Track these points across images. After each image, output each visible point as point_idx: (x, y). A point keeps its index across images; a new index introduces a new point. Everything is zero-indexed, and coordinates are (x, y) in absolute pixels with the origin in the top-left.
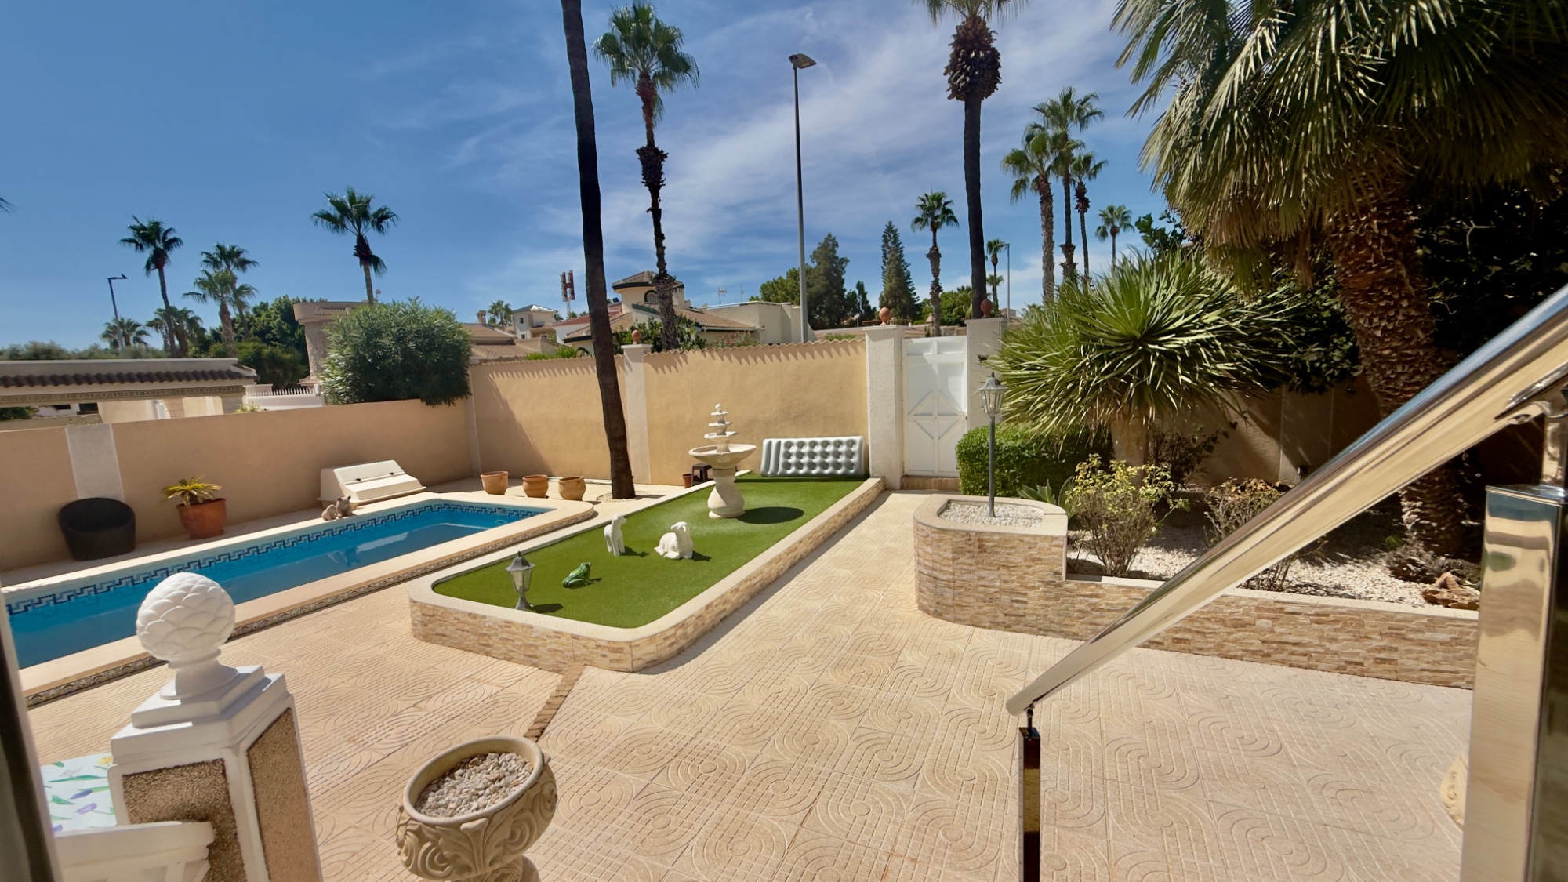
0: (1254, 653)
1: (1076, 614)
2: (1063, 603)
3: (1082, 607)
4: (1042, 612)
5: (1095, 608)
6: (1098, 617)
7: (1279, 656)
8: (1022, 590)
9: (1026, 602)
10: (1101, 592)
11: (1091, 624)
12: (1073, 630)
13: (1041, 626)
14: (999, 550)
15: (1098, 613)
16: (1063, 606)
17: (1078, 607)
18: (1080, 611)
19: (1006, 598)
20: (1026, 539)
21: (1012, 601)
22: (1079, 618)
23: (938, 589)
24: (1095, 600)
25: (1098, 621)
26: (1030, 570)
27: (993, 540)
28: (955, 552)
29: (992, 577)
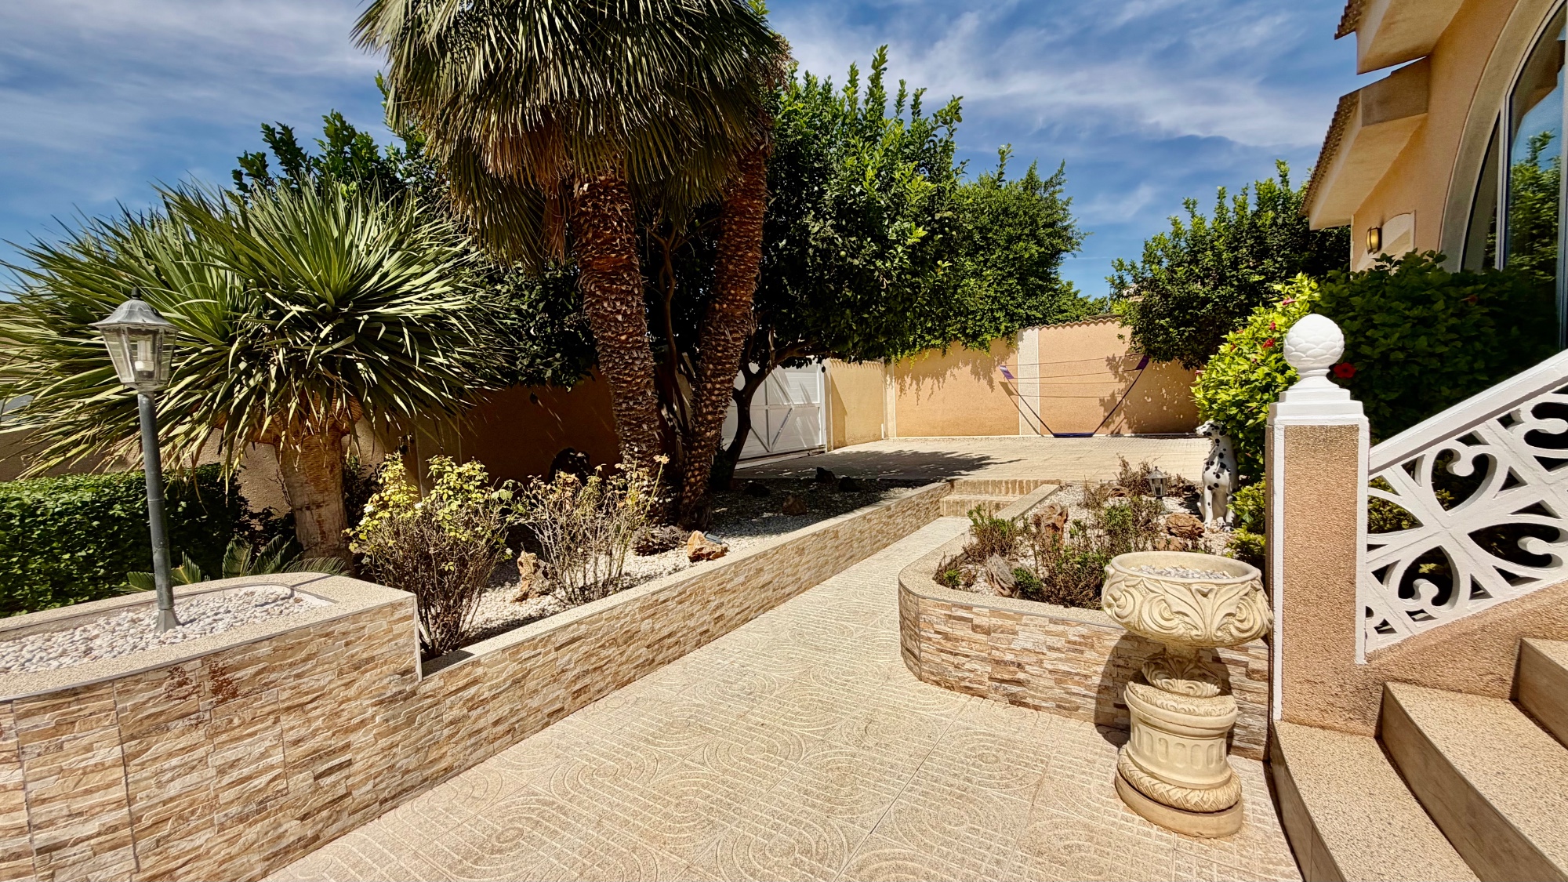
1: (446, 732)
2: (421, 724)
3: (456, 713)
4: (384, 764)
5: (473, 704)
6: (479, 717)
8: (338, 742)
9: (349, 763)
10: (479, 671)
11: (470, 736)
12: (443, 764)
13: (386, 794)
14: (273, 676)
15: (479, 711)
16: (424, 729)
17: (447, 717)
18: (451, 723)
19: (301, 781)
20: (338, 628)
21: (316, 778)
22: (451, 736)
24: (472, 690)
25: (481, 723)
26: (352, 692)
27: (258, 660)
28: (133, 737)
29: (258, 750)
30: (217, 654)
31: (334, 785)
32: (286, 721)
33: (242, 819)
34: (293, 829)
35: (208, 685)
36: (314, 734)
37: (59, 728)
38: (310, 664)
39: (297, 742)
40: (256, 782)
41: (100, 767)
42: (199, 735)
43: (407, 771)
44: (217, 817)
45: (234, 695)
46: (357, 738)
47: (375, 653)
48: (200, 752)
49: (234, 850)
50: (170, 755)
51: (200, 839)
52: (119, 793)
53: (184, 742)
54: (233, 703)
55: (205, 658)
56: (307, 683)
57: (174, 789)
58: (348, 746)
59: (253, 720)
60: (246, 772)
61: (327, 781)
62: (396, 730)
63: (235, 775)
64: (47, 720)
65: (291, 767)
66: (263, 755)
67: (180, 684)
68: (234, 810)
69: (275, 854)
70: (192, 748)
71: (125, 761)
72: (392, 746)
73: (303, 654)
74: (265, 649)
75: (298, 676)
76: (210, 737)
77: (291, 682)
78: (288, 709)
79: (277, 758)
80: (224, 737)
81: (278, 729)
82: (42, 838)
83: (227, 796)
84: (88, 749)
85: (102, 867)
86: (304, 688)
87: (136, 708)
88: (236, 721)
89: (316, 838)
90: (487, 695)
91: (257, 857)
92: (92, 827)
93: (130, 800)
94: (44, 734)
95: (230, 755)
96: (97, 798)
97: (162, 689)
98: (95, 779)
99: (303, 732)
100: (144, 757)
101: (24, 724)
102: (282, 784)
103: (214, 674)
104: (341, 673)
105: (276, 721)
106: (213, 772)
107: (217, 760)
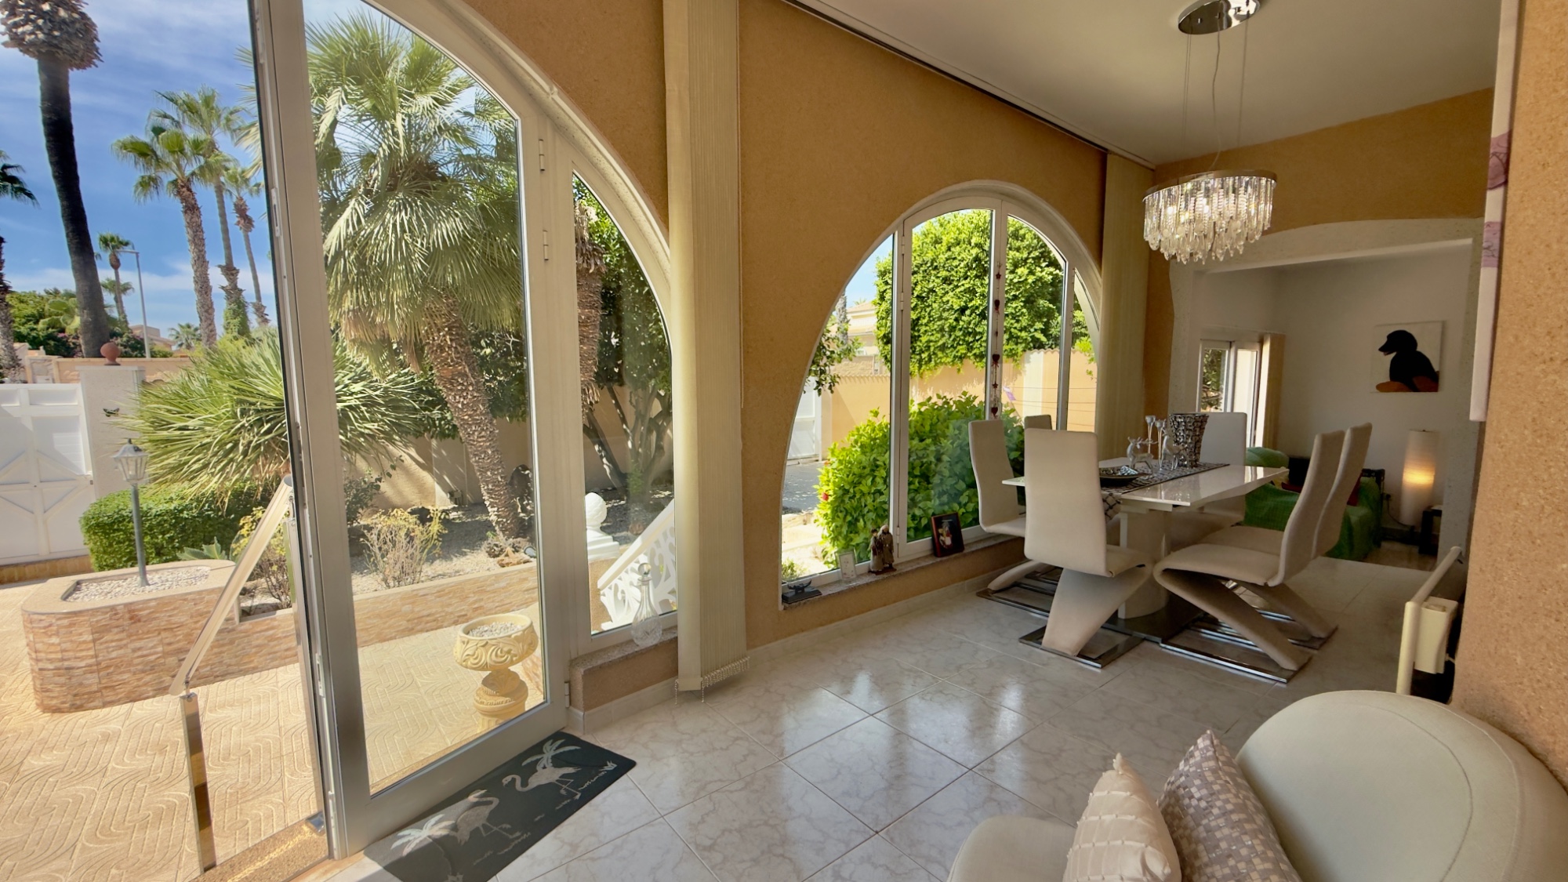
0: (403, 631)
1: (254, 650)
2: (238, 645)
3: (259, 642)
5: (272, 639)
6: (275, 646)
7: (419, 627)
10: (276, 623)
11: (269, 654)
12: (252, 665)
14: (157, 615)
15: (275, 642)
16: (240, 647)
17: (255, 643)
18: (257, 646)
20: (189, 597)
22: (256, 653)
23: (74, 680)
24: (271, 632)
25: (277, 648)
27: (149, 608)
29: (151, 645)
30: (131, 604)
32: (164, 634)
33: (143, 671)
35: (127, 616)
36: (179, 641)
37: (71, 625)
38: (175, 612)
39: (170, 644)
40: (150, 658)
41: (85, 642)
42: (123, 635)
43: (230, 665)
44: (132, 669)
45: (139, 621)
48: (124, 642)
49: (140, 683)
50: (112, 641)
51: (126, 676)
52: (92, 653)
53: (117, 637)
54: (139, 624)
55: (126, 605)
56: (175, 620)
57: (114, 655)
59: (148, 632)
60: (145, 652)
63: (140, 653)
64: (66, 622)
65: (165, 654)
66: (152, 648)
67: (116, 614)
68: (140, 667)
69: (159, 689)
70: (121, 640)
71: (94, 641)
73: (172, 607)
74: (153, 603)
75: (170, 616)
76: (129, 636)
77: (166, 618)
78: (165, 629)
79: (160, 649)
80: (135, 637)
81: (160, 637)
82: (66, 664)
83: (136, 661)
84: (81, 634)
85: (87, 679)
86: (173, 621)
87: (97, 622)
88: (140, 632)
90: (280, 635)
91: (150, 689)
92: (83, 664)
93: (96, 656)
94: (65, 627)
95: (138, 644)
96: (84, 653)
97: (108, 615)
98: (84, 646)
99: (172, 640)
100: (102, 641)
101: (59, 622)
102: (162, 661)
103: (129, 612)
104: (192, 617)
105: (159, 634)
106: (129, 651)
107: (132, 646)
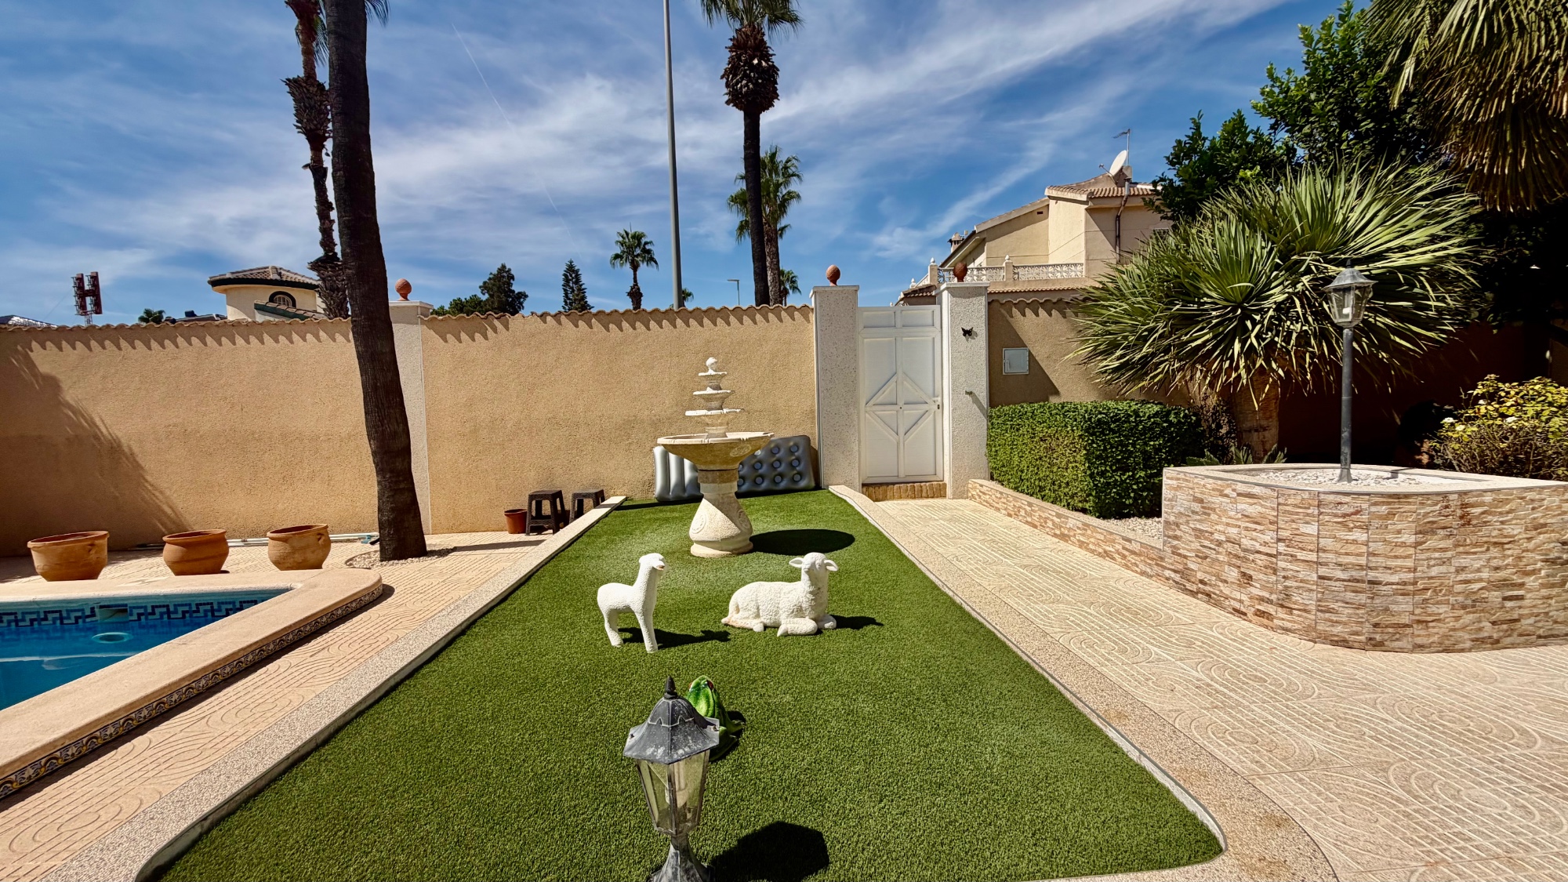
4: (1542, 609)
8: (1517, 579)
9: (1520, 598)
13: (1541, 632)
19: (1495, 596)
21: (1505, 599)
27: (1482, 504)
28: (1420, 533)
30: (1466, 493)
31: (1512, 609)
33: (1464, 607)
34: (1488, 630)
35: (1459, 512)
37: (1388, 516)
38: (1510, 516)
39: (1497, 568)
40: (1473, 586)
41: (1403, 545)
42: (1449, 543)
43: (1556, 622)
44: (1452, 599)
45: (1469, 523)
46: (1530, 581)
47: (1549, 521)
48: (1449, 554)
49: (1458, 625)
50: (1435, 550)
52: (1410, 563)
53: (1442, 544)
54: (1470, 528)
56: (1508, 530)
57: (1434, 572)
58: (1522, 585)
59: (1476, 545)
60: (1470, 576)
61: (1509, 604)
62: (1553, 586)
63: (1462, 577)
65: (1492, 585)
66: (1479, 570)
67: (1447, 507)
68: (1460, 599)
69: (1477, 640)
70: (1446, 550)
72: (1549, 597)
74: (1488, 498)
76: (1457, 546)
77: (1499, 526)
79: (1485, 575)
80: (1461, 549)
81: (1488, 555)
82: (1372, 575)
83: (1459, 588)
84: (1399, 532)
85: (1396, 603)
86: (1505, 532)
87: (1426, 515)
88: (1468, 541)
89: (1497, 641)
91: (1467, 636)
92: (1395, 578)
93: (1415, 570)
94: (1381, 517)
95: (1464, 561)
96: (1399, 562)
97: (1437, 508)
98: (1400, 551)
99: (1500, 563)
100: (1423, 546)
101: (1373, 509)
102: (1486, 594)
103: (1464, 506)
105: (1488, 549)
106: (1453, 569)
107: (1456, 562)
